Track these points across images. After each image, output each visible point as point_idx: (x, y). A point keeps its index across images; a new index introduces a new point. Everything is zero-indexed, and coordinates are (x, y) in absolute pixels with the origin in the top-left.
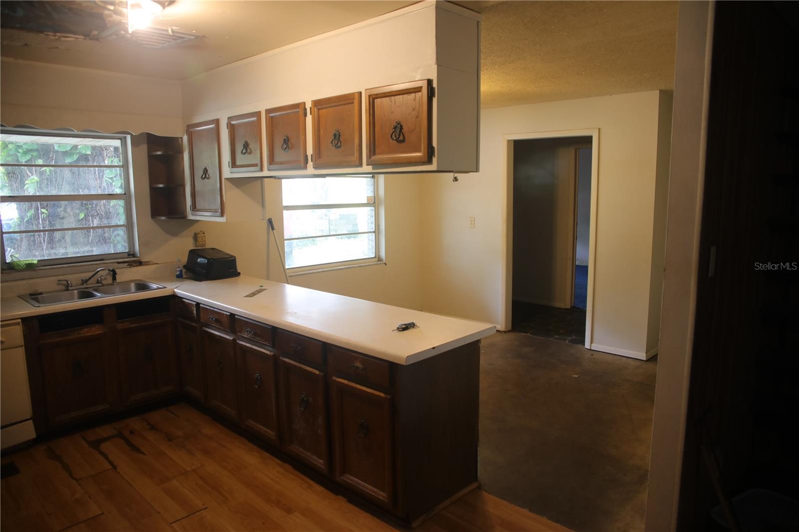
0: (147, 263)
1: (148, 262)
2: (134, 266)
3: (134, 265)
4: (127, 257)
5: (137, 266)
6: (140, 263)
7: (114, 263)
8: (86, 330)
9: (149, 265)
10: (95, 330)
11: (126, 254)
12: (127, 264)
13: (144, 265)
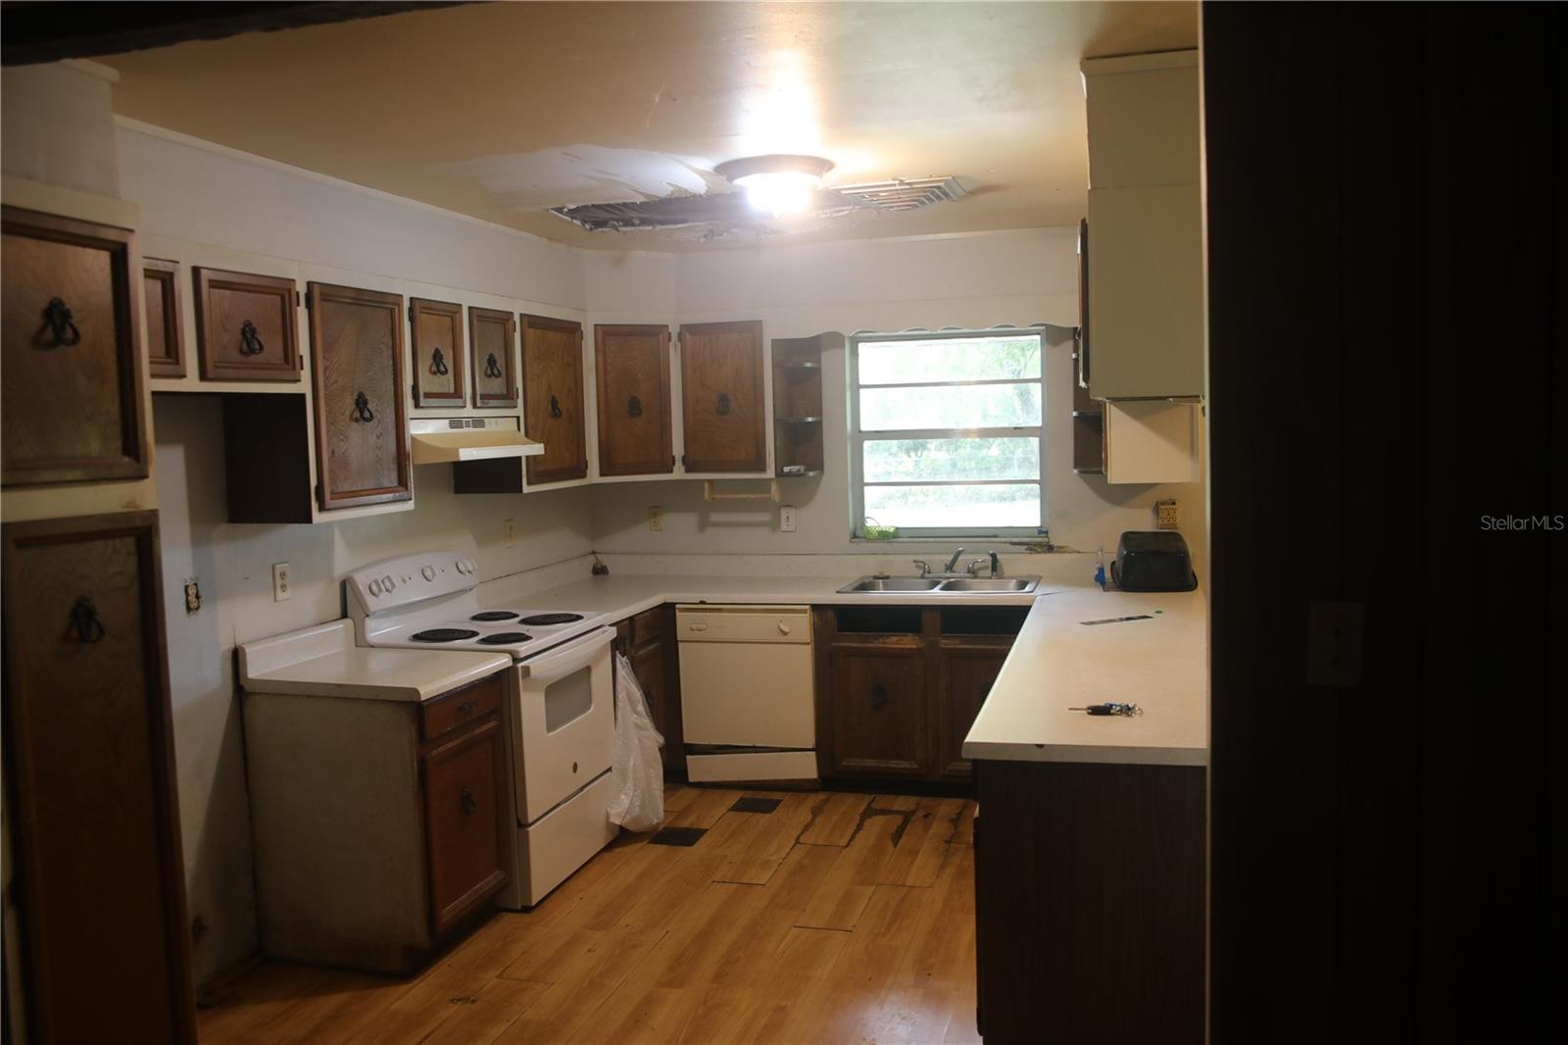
0: (1062, 550)
1: (1062, 547)
2: (1038, 552)
3: (1039, 550)
4: (1037, 534)
5: (1044, 552)
6: (1050, 549)
7: (1006, 542)
8: (894, 639)
9: (1064, 552)
10: (908, 642)
11: (1036, 530)
12: (1025, 547)
13: (1056, 552)
